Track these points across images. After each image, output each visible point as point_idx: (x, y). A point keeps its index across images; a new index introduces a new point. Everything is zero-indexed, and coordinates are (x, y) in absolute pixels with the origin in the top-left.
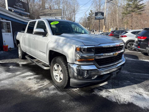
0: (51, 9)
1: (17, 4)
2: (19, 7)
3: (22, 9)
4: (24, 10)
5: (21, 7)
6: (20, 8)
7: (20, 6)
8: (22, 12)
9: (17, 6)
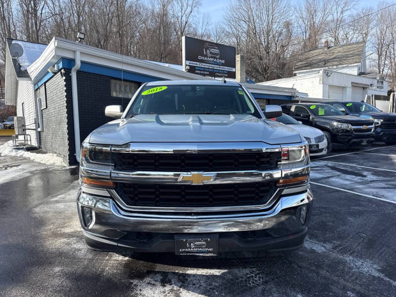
0: (328, 48)
1: (206, 51)
2: (211, 57)
3: (219, 61)
4: (223, 61)
5: (214, 58)
6: (212, 59)
7: (214, 56)
8: (216, 67)
9: (206, 56)
